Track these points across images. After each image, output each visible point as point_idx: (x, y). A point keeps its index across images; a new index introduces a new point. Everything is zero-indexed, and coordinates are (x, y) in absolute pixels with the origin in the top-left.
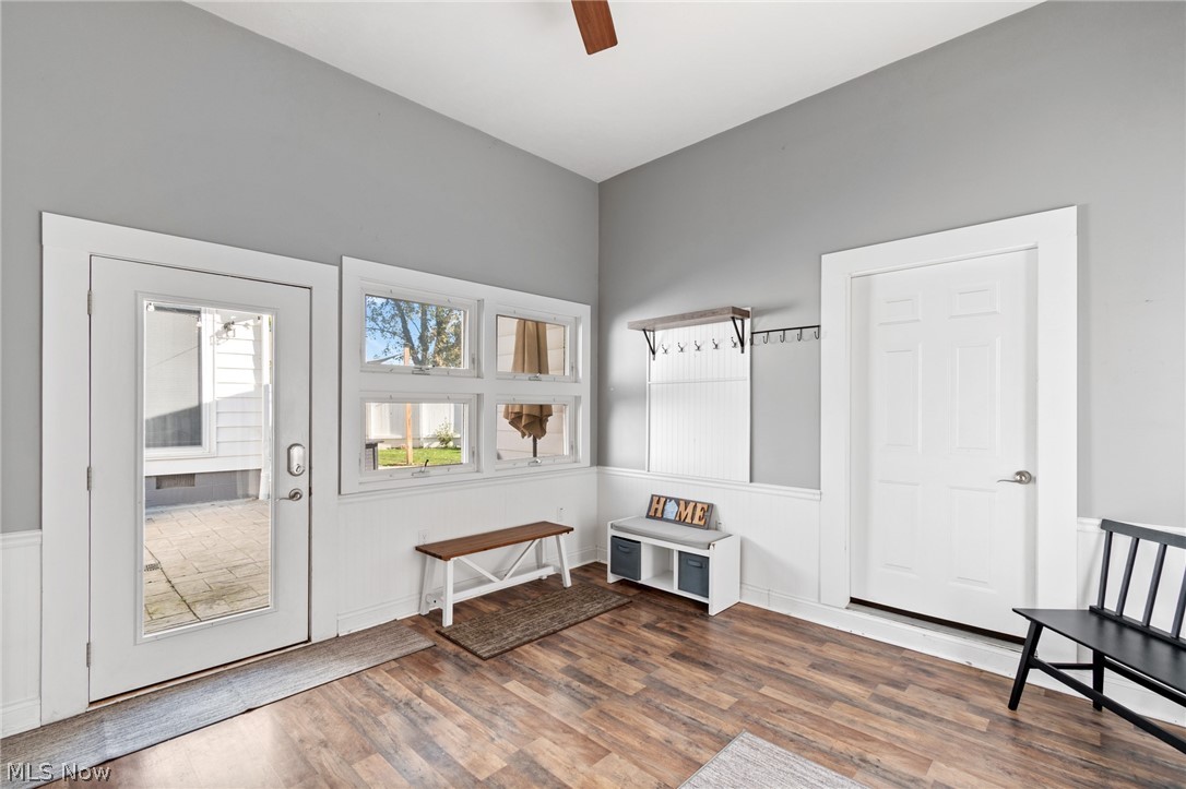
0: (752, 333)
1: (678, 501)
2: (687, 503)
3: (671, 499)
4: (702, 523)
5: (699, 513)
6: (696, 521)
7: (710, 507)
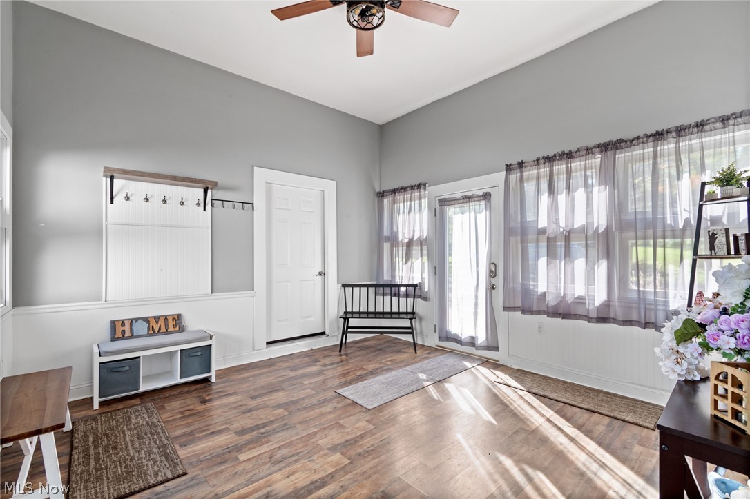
0: (212, 200)
1: (146, 320)
2: (157, 319)
3: (137, 320)
4: (177, 328)
5: (171, 323)
6: (171, 329)
7: (179, 316)
